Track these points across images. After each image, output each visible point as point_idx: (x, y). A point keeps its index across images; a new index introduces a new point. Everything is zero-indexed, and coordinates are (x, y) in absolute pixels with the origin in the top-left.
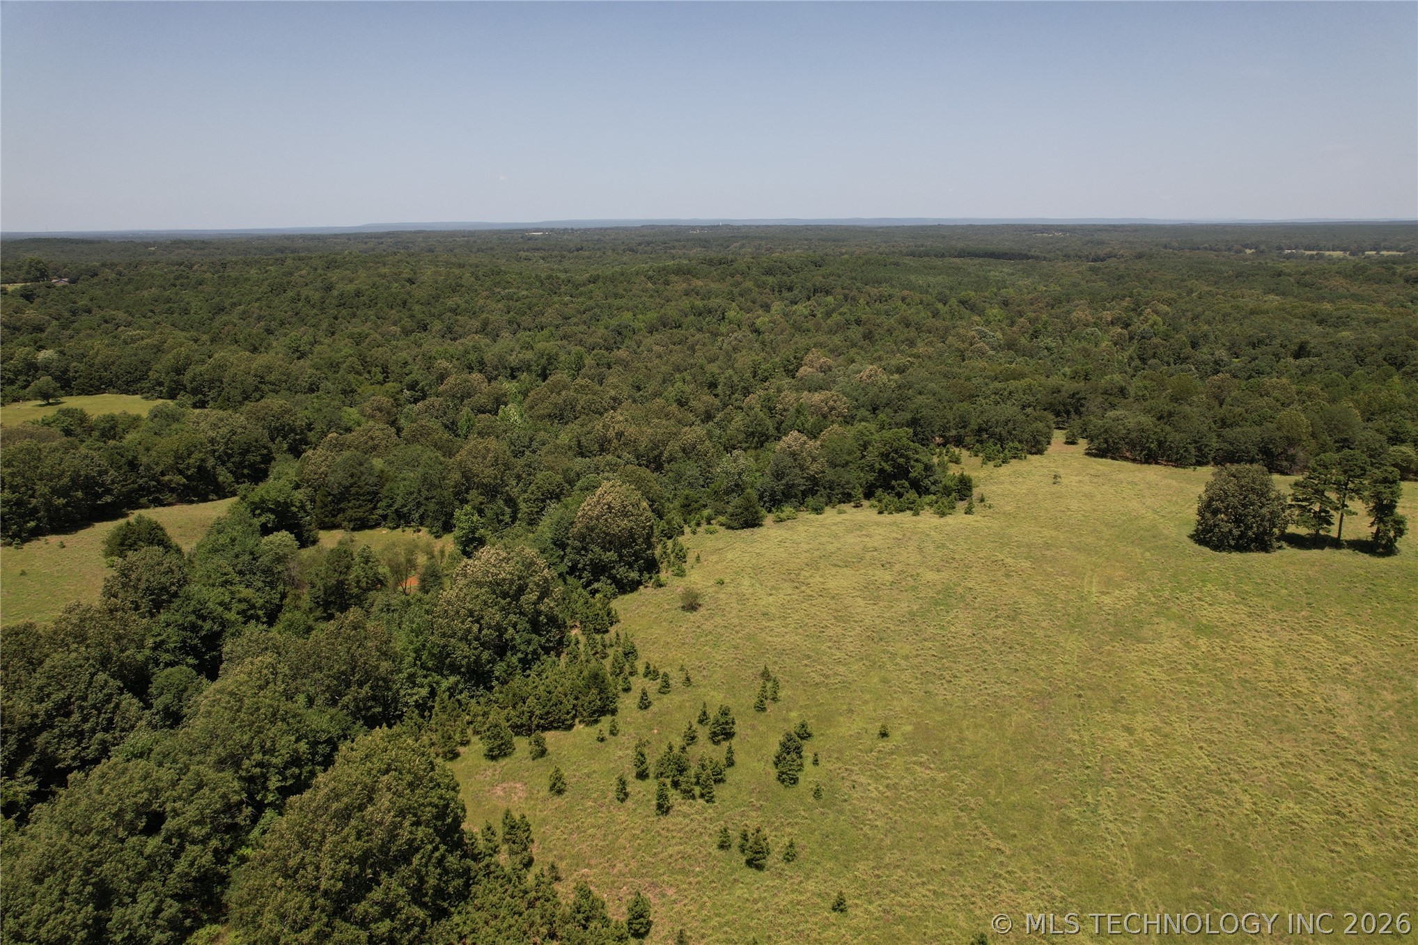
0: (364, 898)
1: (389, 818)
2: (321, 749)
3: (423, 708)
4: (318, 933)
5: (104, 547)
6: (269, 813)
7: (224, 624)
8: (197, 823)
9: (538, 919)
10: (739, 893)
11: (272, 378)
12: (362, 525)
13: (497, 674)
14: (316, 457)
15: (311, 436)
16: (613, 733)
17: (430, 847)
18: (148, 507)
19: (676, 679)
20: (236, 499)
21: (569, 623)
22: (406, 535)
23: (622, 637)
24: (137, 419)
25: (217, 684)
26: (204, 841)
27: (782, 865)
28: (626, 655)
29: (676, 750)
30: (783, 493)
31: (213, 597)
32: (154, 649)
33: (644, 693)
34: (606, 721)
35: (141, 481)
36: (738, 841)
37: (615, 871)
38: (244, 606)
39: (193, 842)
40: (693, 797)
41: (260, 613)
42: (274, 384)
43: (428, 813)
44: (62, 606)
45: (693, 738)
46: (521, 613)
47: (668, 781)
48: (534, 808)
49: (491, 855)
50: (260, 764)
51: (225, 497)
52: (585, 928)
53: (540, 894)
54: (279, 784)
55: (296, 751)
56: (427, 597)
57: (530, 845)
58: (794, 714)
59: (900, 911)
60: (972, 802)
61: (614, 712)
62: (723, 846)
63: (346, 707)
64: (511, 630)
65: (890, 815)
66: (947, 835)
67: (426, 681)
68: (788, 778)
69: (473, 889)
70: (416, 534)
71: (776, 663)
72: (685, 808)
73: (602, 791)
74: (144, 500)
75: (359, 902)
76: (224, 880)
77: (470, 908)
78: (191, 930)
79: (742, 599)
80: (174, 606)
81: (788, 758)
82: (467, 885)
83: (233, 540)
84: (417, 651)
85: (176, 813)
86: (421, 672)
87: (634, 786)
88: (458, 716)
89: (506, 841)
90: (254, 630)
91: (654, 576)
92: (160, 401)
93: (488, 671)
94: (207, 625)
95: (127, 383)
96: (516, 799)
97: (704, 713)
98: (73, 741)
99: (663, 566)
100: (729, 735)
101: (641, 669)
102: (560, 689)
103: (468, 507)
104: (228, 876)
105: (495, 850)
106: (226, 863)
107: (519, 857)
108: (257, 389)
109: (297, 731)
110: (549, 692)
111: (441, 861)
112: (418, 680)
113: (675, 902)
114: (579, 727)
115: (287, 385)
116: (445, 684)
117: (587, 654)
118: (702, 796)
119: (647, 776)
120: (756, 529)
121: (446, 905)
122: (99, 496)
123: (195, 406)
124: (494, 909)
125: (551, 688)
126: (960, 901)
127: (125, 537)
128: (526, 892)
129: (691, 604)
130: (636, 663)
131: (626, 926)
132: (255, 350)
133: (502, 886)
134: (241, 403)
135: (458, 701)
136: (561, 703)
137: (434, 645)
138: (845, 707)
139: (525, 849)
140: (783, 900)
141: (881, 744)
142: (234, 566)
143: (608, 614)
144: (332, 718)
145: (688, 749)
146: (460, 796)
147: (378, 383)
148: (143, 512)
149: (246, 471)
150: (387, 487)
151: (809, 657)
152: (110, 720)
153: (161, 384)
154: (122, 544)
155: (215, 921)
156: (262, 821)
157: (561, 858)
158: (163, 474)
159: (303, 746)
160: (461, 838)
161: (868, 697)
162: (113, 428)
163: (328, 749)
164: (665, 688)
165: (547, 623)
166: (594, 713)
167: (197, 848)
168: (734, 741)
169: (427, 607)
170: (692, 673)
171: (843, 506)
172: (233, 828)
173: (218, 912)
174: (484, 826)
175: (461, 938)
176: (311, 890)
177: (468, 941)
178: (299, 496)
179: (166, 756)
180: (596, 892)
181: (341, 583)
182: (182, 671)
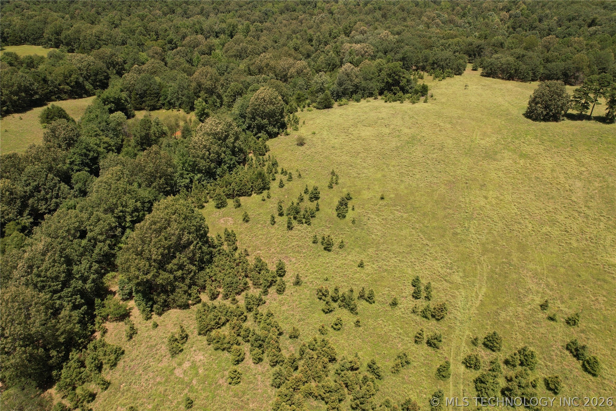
0: (171, 262)
1: (177, 232)
2: (146, 205)
3: (188, 187)
4: (153, 275)
5: (40, 119)
6: (128, 231)
7: (98, 153)
8: (100, 234)
9: (240, 270)
10: (321, 260)
11: (104, 37)
12: (154, 108)
13: (218, 173)
14: (129, 77)
15: (126, 67)
16: (269, 197)
17: (195, 242)
18: (56, 101)
19: (295, 175)
20: (95, 97)
21: (248, 151)
22: (174, 112)
23: (271, 157)
25: (99, 179)
26: (104, 241)
27: (338, 249)
28: (273, 165)
29: (295, 204)
30: (342, 93)
31: (92, 141)
32: (70, 164)
33: (281, 181)
34: (265, 192)
35: (50, 89)
36: (321, 240)
37: (271, 252)
38: (106, 145)
39: (100, 242)
40: (302, 223)
41: (114, 148)
42: (105, 41)
43: (193, 229)
44: (27, 146)
45: (302, 199)
46: (227, 147)
47: (292, 217)
48: (237, 227)
49: (220, 246)
50: (122, 211)
51: (90, 96)
52: (259, 273)
53: (241, 261)
54: (130, 219)
55: (136, 206)
56: (185, 140)
57: (236, 242)
58: (344, 190)
59: (385, 267)
60: (417, 226)
61: (269, 189)
62: (314, 242)
63: (155, 187)
64: (223, 154)
65: (384, 230)
66: (406, 238)
67: (188, 176)
68: (342, 216)
69: (214, 259)
70: (178, 112)
71: (337, 168)
72: (299, 227)
73: (265, 221)
74: (53, 97)
75: (169, 264)
76: (114, 256)
77: (213, 266)
78: (104, 274)
79: (323, 141)
80: (76, 145)
81: (342, 207)
82: (211, 258)
83: (97, 116)
84: (183, 164)
85: (91, 231)
86: (185, 173)
87: (278, 219)
88: (203, 191)
89: (226, 240)
90: (111, 155)
91: (285, 131)
93: (214, 172)
94: (91, 154)
95: (34, 40)
96: (229, 224)
97: (307, 189)
98: (44, 202)
99: (289, 126)
100: (317, 198)
101: (280, 171)
102: (245, 179)
103: (200, 99)
105: (222, 244)
106: (114, 249)
107: (232, 247)
108: (97, 43)
109: (135, 197)
110: (241, 181)
111: (200, 248)
112: (185, 176)
113: (295, 264)
114: (254, 195)
115: (111, 41)
116: (196, 177)
117: (256, 165)
118: (306, 223)
119: (283, 215)
120: (330, 109)
121: (203, 265)
122: (33, 96)
123: (69, 52)
124: (223, 266)
125: (241, 179)
126: (410, 264)
127: (48, 115)
128: (235, 260)
129: (301, 143)
130: (278, 168)
131: (276, 272)
132: (93, 23)
133: (225, 258)
134: (91, 50)
135: (202, 184)
136: (246, 185)
137: (190, 161)
138: (366, 187)
139: (234, 244)
140: (338, 263)
141: (381, 202)
142: (99, 128)
143: (265, 147)
144: (149, 192)
145: (300, 204)
146: (206, 223)
147: (154, 40)
148: (55, 103)
149: (98, 84)
150: (163, 90)
151: (351, 166)
152: (58, 194)
154: (48, 118)
155: (113, 271)
156: (126, 234)
157: (249, 247)
158: (60, 85)
159: (139, 204)
160: (207, 239)
161: (376, 183)
162: (32, 62)
163: (149, 205)
164: (290, 179)
165: (238, 151)
166: (260, 189)
167: (102, 244)
168: (319, 201)
169: (186, 145)
170: (301, 173)
171: (369, 99)
172: (114, 236)
173: (114, 268)
174: (217, 235)
175: (210, 277)
176: (149, 259)
177: (213, 278)
178: (124, 95)
179: (83, 208)
180: (263, 260)
181: (147, 135)
182: (84, 174)
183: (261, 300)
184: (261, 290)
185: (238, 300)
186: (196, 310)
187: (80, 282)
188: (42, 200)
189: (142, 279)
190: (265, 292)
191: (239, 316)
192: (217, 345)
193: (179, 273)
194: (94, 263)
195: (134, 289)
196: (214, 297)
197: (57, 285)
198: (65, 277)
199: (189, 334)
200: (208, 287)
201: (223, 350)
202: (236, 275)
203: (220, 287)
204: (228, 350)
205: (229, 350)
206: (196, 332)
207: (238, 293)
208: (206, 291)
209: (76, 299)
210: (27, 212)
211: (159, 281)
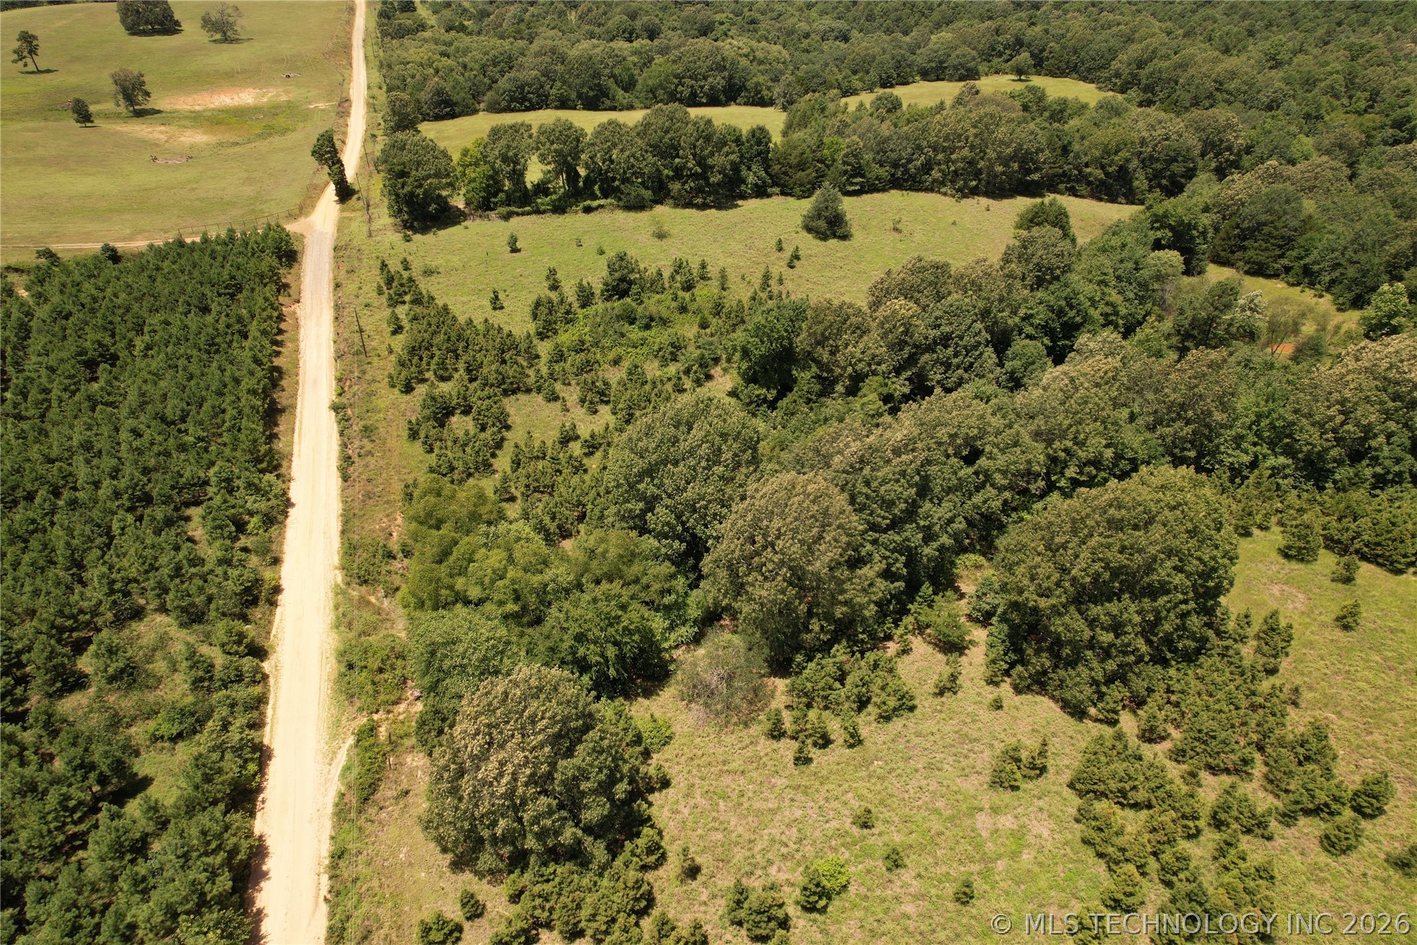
0: (1103, 604)
1: (1152, 550)
2: (1123, 464)
3: (1236, 474)
4: (1054, 606)
5: (1017, 219)
6: (1055, 496)
7: (1087, 319)
8: (1002, 472)
9: (1253, 724)
11: (1231, 86)
12: (1258, 270)
13: (1337, 477)
14: (1240, 185)
15: (1246, 160)
17: (1180, 596)
18: (1062, 194)
20: (1141, 208)
22: (1306, 297)
24: (1084, 107)
25: (1060, 369)
26: (1001, 489)
31: (1086, 291)
32: (1023, 319)
35: (1066, 168)
37: (1369, 738)
38: (1109, 310)
39: (992, 485)
41: (1121, 322)
42: (1231, 94)
43: (1193, 566)
44: (971, 259)
46: (1406, 426)
48: (1307, 626)
49: (1235, 640)
50: (1066, 450)
51: (1133, 203)
52: (1300, 764)
53: (1268, 705)
54: (1074, 475)
55: (1101, 454)
56: (1295, 368)
57: (1282, 656)
63: (1162, 437)
64: (1381, 439)
67: (1252, 449)
69: (1202, 659)
70: (1315, 299)
73: (1401, 655)
74: (1062, 186)
75: (1096, 605)
76: (1002, 528)
77: (1189, 672)
78: (965, 550)
80: (1052, 287)
82: (1198, 652)
83: (1124, 246)
84: (1259, 416)
85: (991, 457)
86: (1252, 438)
88: (1270, 498)
89: (1258, 637)
90: (1108, 335)
92: (1111, 93)
93: (1329, 470)
94: (1072, 313)
95: (1089, 70)
96: (1291, 607)
98: (942, 369)
102: (1409, 526)
103: (1400, 286)
104: (1004, 526)
105: (1243, 639)
106: (1009, 516)
107: (1265, 659)
108: (1208, 97)
109: (1111, 438)
110: (1393, 524)
111: (1184, 616)
112: (1244, 445)
114: (1410, 578)
115: (1246, 98)
116: (1271, 461)
121: (1169, 655)
122: (1029, 172)
123: (1140, 105)
124: (1213, 687)
125: (1399, 520)
127: (1036, 215)
128: (1253, 693)
131: (1350, 793)
132: (1226, 51)
133: (1231, 673)
134: (1187, 109)
135: (1278, 484)
136: (1402, 542)
137: (1281, 417)
139: (1275, 656)
142: (1116, 270)
144: (1145, 441)
146: (1234, 569)
147: (1357, 112)
148: (1058, 197)
149: (1164, 182)
150: (1308, 235)
152: (971, 365)
153: (1118, 75)
154: (1032, 220)
155: (984, 555)
156: (1048, 499)
157: (1310, 688)
158: (1087, 165)
159: (1109, 453)
160: (1214, 608)
162: (1062, 111)
163: (1129, 467)
167: (994, 492)
169: (1291, 378)
172: (1025, 492)
173: (988, 549)
174: (1243, 612)
175: (1169, 691)
176: (1064, 570)
177: (1174, 698)
178: (1205, 220)
179: (1000, 409)
180: (1332, 741)
181: (1211, 320)
182: (1036, 348)
183: (1262, 825)
184: (1279, 804)
185: (1203, 782)
186: (1095, 733)
187: (920, 536)
188: (942, 364)
189: (1027, 599)
190: (1288, 818)
191: (1184, 817)
192: (1094, 834)
193: (1107, 638)
194: (961, 519)
195: (1000, 610)
196: (1150, 735)
197: (884, 518)
198: (902, 511)
199: (1051, 770)
200: (1151, 706)
201: (1101, 855)
202: (1233, 726)
203: (1178, 727)
204: (1112, 863)
205: (1113, 867)
206: (1067, 777)
207: (1213, 770)
208: (1140, 712)
209: (897, 560)
210: (909, 373)
211: (1057, 625)
